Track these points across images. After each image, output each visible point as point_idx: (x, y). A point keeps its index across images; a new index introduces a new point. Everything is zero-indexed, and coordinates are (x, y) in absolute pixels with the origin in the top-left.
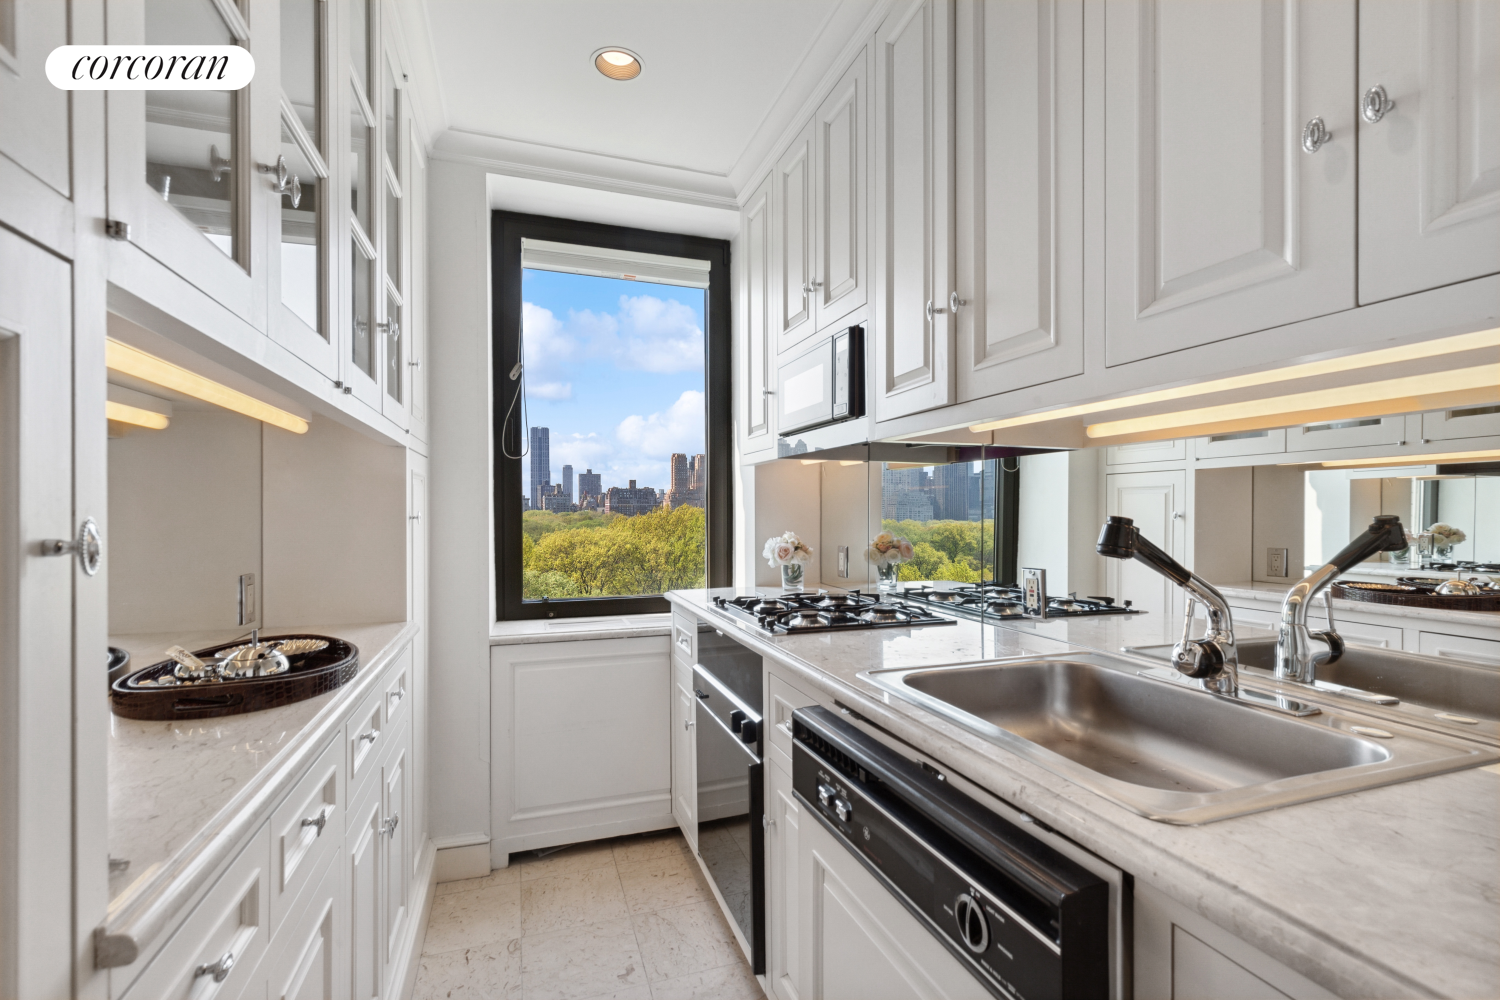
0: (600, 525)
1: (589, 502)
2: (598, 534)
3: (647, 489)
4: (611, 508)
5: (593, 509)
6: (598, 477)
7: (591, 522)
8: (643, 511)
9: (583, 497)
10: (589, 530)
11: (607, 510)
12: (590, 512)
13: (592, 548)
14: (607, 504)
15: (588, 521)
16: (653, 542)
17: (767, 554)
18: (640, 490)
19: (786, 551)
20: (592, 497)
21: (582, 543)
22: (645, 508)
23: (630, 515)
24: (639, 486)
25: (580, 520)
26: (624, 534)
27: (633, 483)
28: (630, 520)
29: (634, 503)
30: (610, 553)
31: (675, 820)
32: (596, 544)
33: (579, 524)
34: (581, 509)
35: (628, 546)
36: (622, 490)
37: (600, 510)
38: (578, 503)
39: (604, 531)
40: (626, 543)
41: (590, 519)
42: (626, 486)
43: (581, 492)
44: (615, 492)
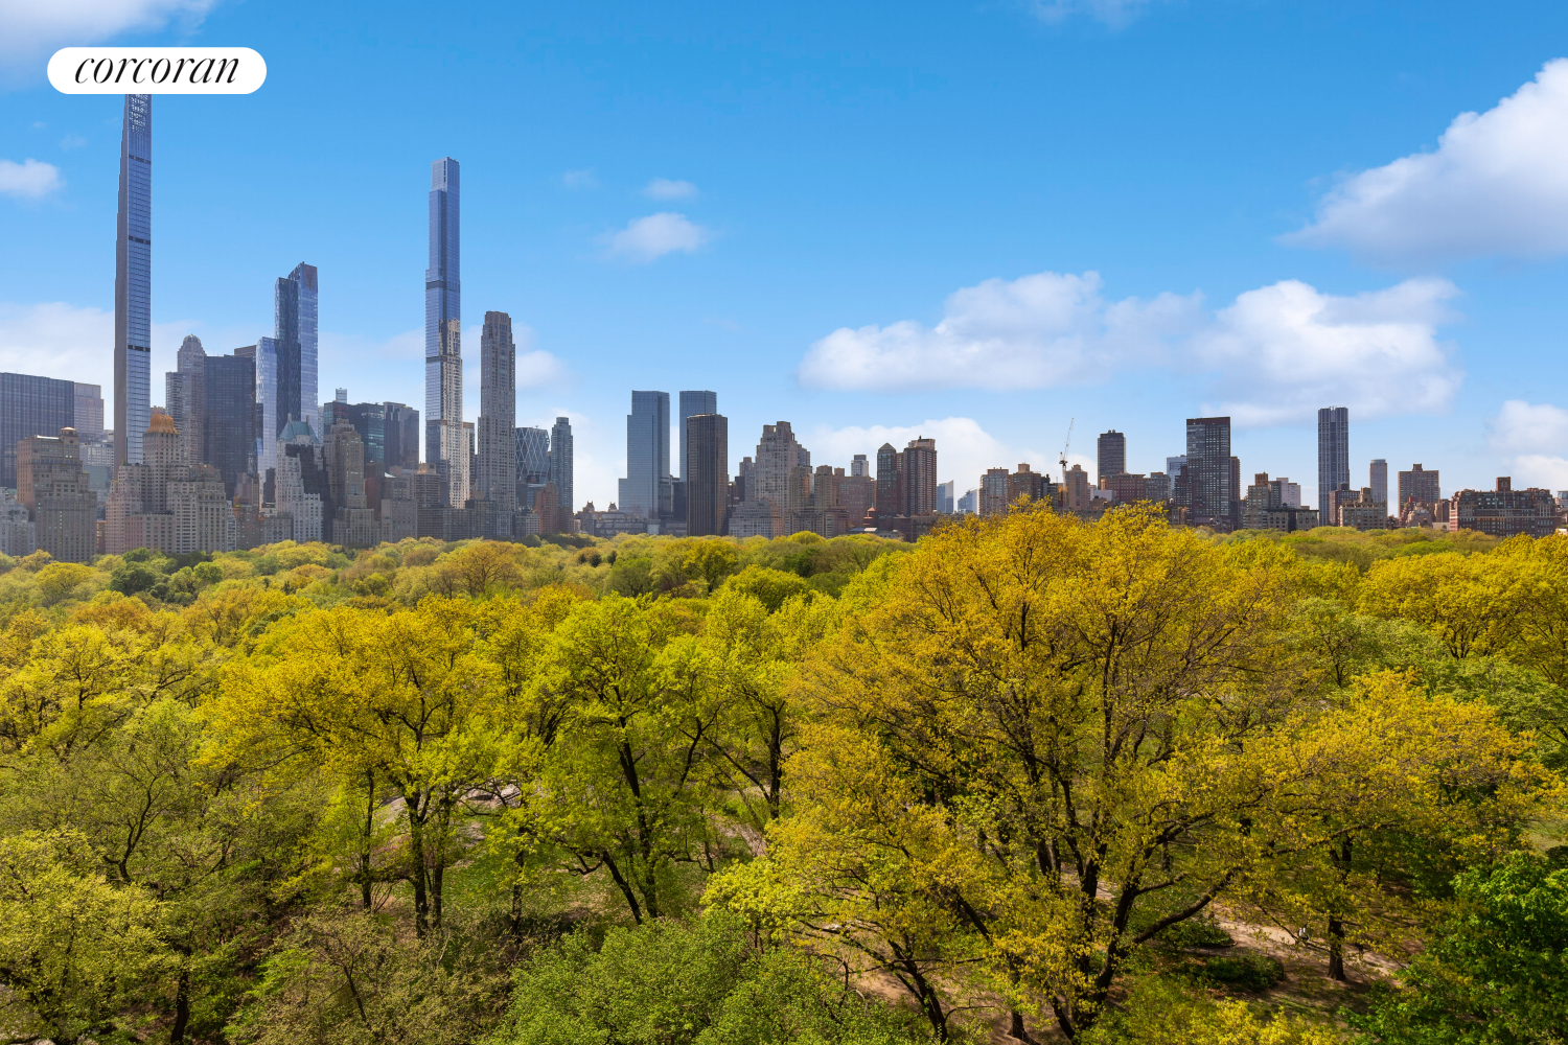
1: (1417, 514)
2: (1461, 563)
3: (1533, 491)
4: (1461, 524)
5: (1428, 524)
6: (1434, 475)
7: (1426, 545)
9: (1406, 506)
11: (1453, 525)
12: (1423, 531)
14: (1454, 515)
15: (1421, 544)
18: (1519, 493)
20: (1423, 506)
21: (1444, 577)
22: (1534, 524)
24: (1518, 486)
25: (1407, 542)
27: (1503, 482)
29: (1505, 516)
33: (1407, 547)
34: (1404, 524)
36: (1483, 494)
37: (1439, 526)
38: (1396, 516)
41: (1424, 539)
42: (1490, 487)
43: (1403, 498)
44: (1468, 498)
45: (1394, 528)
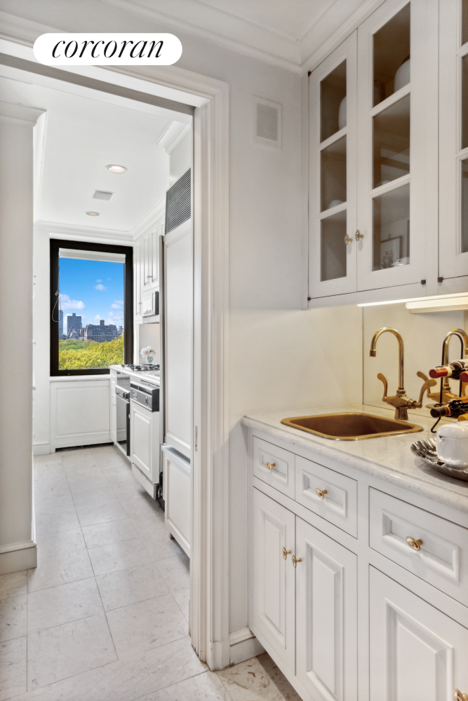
0: (82, 348)
1: (74, 334)
2: (79, 353)
3: (111, 326)
4: (88, 338)
5: (77, 338)
6: (80, 318)
7: (75, 346)
8: (109, 339)
9: (69, 330)
10: (74, 351)
11: (85, 338)
12: (74, 340)
13: (76, 361)
14: (86, 335)
15: (72, 346)
16: (115, 358)
17: (141, 353)
18: (107, 327)
19: (147, 352)
20: (76, 330)
21: (70, 359)
22: (110, 337)
23: (100, 342)
24: (106, 324)
25: (68, 345)
26: (97, 353)
27: (102, 322)
28: (101, 345)
29: (103, 334)
30: (88, 365)
31: (111, 440)
32: (79, 359)
33: (67, 347)
34: (68, 338)
35: (99, 361)
36: (95, 326)
37: (81, 338)
38: (66, 334)
39: (84, 352)
40: (98, 359)
41: (75, 344)
42: (98, 324)
43: (69, 326)
44: (91, 327)
45: (65, 339)
